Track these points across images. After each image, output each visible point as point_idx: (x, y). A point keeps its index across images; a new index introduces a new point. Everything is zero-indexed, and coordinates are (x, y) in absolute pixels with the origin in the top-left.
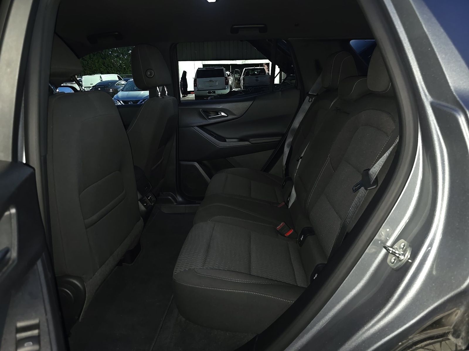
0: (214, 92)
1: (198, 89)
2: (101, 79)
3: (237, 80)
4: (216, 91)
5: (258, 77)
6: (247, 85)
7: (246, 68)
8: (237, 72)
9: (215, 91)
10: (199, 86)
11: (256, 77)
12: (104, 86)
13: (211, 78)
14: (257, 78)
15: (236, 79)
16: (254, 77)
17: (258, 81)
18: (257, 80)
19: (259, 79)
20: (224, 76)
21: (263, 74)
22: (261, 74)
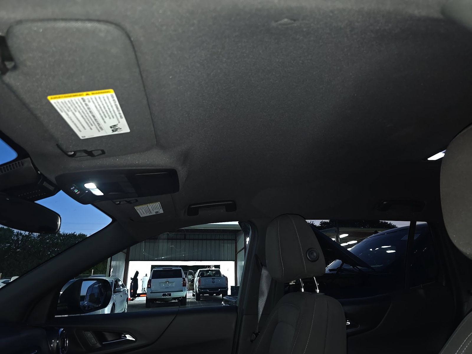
0: (170, 295)
1: (152, 290)
3: (190, 282)
4: (172, 293)
5: (214, 279)
6: (202, 287)
7: (201, 269)
8: (191, 274)
10: (153, 288)
11: (213, 279)
13: (167, 279)
14: (213, 280)
15: (190, 280)
16: (211, 278)
17: (214, 282)
20: (182, 277)
21: (219, 275)
22: (216, 275)
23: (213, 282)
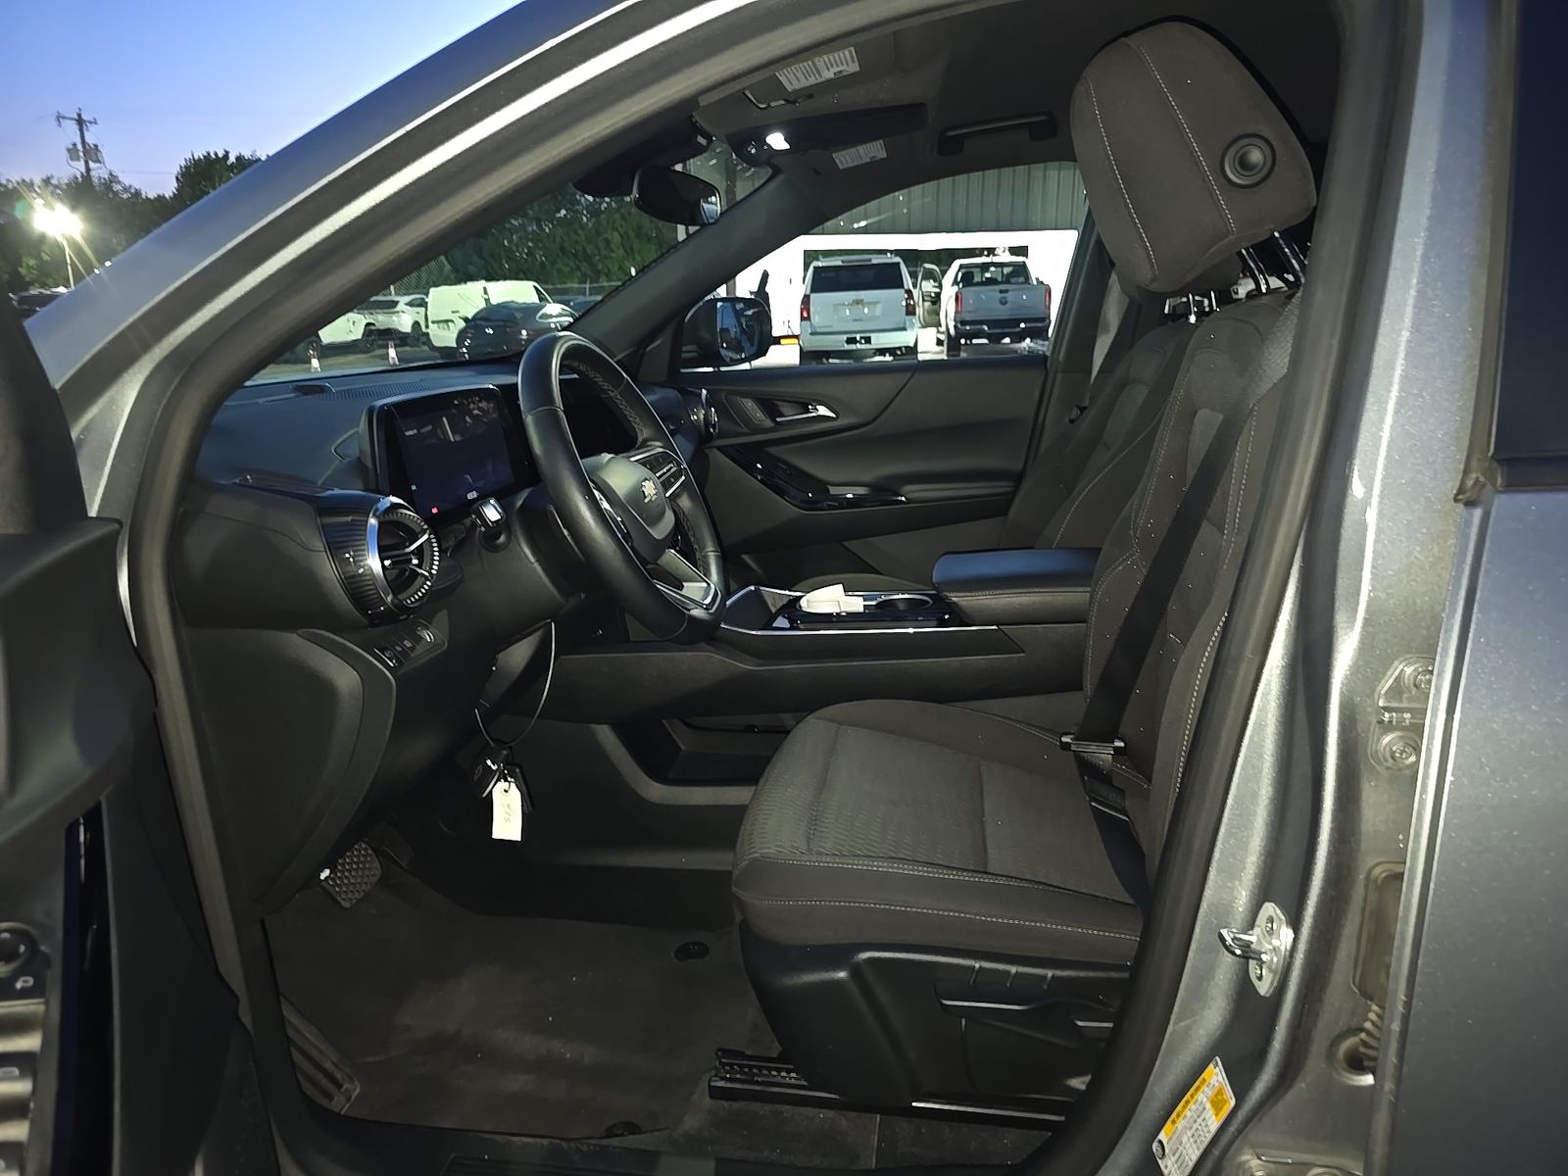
0: (868, 340)
1: (815, 327)
2: (486, 297)
3: (928, 301)
4: (873, 336)
5: (1007, 291)
6: (968, 316)
8: (929, 275)
9: (870, 338)
10: (820, 319)
11: (1001, 292)
12: (504, 321)
13: (858, 293)
14: (1003, 295)
15: (926, 296)
16: (995, 290)
17: (1006, 303)
18: (1004, 300)
19: (1009, 296)
20: (903, 287)
21: (1022, 279)
22: (1013, 280)
23: (1003, 302)
